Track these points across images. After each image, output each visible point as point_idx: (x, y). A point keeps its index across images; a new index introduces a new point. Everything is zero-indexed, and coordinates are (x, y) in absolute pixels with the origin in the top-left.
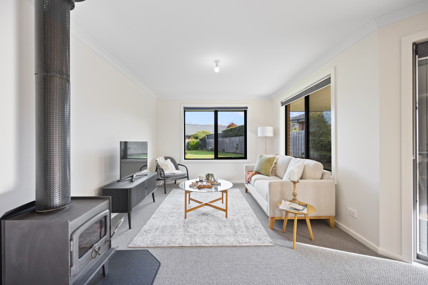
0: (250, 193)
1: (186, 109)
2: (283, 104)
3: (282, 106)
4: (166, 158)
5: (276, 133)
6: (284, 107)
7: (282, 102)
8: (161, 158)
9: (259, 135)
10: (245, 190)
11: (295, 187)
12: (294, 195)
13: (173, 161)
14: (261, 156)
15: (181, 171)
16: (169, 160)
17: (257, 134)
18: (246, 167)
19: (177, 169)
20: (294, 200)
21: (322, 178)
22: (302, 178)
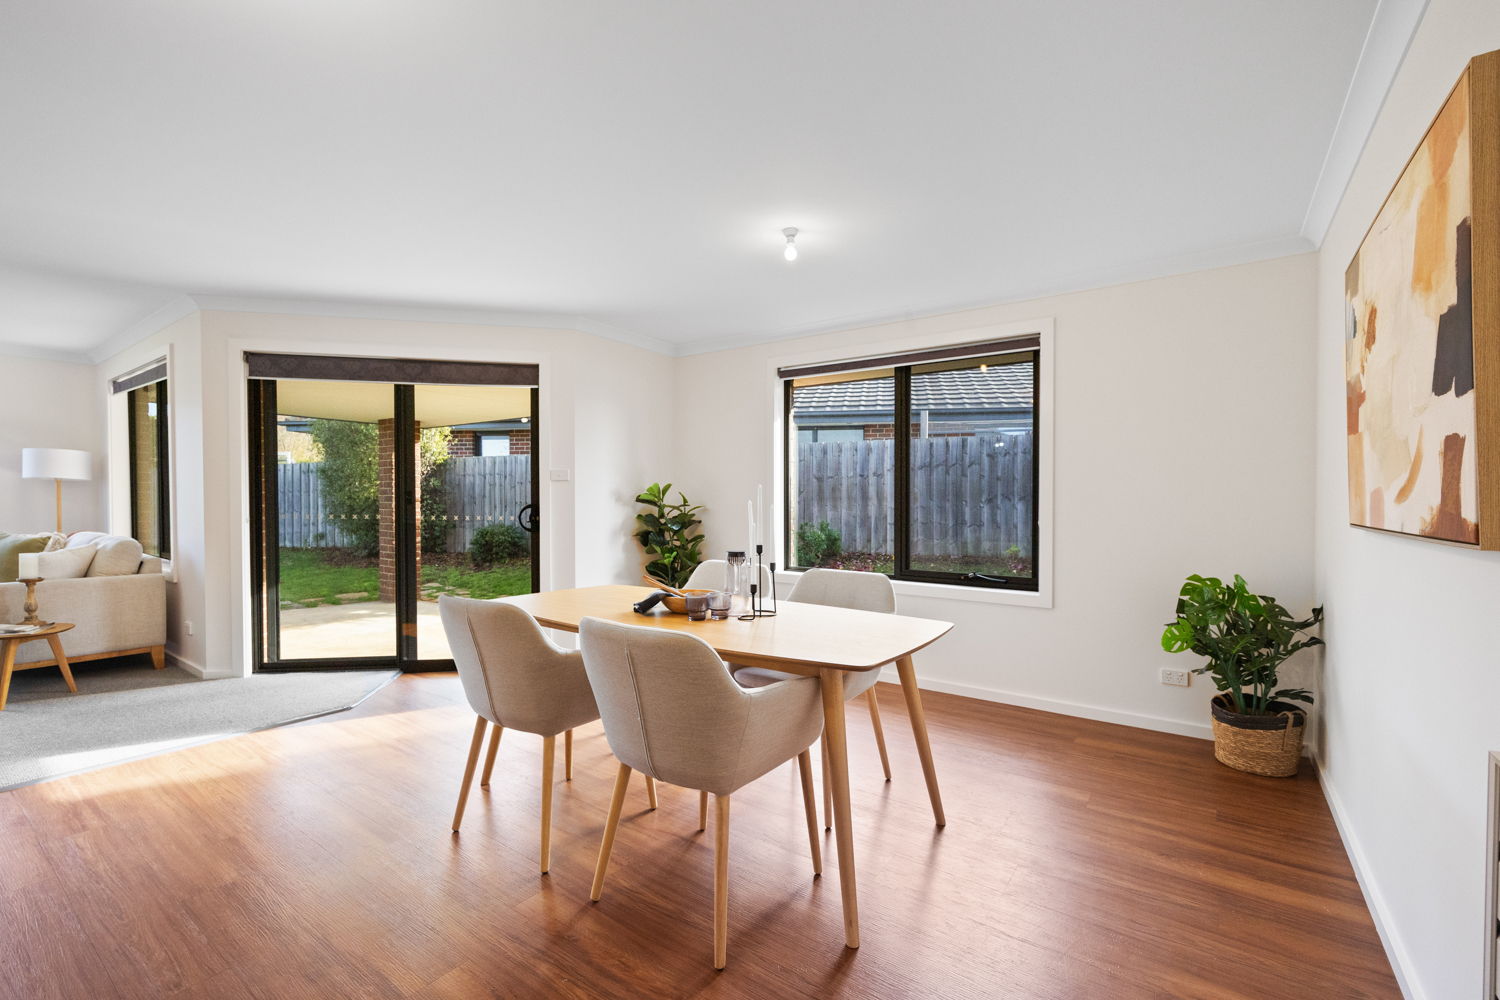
2: (118, 386)
3: (116, 391)
6: (123, 396)
7: (114, 383)
11: (31, 591)
12: (28, 611)
17: (20, 470)
20: (28, 620)
21: (138, 572)
22: (85, 576)
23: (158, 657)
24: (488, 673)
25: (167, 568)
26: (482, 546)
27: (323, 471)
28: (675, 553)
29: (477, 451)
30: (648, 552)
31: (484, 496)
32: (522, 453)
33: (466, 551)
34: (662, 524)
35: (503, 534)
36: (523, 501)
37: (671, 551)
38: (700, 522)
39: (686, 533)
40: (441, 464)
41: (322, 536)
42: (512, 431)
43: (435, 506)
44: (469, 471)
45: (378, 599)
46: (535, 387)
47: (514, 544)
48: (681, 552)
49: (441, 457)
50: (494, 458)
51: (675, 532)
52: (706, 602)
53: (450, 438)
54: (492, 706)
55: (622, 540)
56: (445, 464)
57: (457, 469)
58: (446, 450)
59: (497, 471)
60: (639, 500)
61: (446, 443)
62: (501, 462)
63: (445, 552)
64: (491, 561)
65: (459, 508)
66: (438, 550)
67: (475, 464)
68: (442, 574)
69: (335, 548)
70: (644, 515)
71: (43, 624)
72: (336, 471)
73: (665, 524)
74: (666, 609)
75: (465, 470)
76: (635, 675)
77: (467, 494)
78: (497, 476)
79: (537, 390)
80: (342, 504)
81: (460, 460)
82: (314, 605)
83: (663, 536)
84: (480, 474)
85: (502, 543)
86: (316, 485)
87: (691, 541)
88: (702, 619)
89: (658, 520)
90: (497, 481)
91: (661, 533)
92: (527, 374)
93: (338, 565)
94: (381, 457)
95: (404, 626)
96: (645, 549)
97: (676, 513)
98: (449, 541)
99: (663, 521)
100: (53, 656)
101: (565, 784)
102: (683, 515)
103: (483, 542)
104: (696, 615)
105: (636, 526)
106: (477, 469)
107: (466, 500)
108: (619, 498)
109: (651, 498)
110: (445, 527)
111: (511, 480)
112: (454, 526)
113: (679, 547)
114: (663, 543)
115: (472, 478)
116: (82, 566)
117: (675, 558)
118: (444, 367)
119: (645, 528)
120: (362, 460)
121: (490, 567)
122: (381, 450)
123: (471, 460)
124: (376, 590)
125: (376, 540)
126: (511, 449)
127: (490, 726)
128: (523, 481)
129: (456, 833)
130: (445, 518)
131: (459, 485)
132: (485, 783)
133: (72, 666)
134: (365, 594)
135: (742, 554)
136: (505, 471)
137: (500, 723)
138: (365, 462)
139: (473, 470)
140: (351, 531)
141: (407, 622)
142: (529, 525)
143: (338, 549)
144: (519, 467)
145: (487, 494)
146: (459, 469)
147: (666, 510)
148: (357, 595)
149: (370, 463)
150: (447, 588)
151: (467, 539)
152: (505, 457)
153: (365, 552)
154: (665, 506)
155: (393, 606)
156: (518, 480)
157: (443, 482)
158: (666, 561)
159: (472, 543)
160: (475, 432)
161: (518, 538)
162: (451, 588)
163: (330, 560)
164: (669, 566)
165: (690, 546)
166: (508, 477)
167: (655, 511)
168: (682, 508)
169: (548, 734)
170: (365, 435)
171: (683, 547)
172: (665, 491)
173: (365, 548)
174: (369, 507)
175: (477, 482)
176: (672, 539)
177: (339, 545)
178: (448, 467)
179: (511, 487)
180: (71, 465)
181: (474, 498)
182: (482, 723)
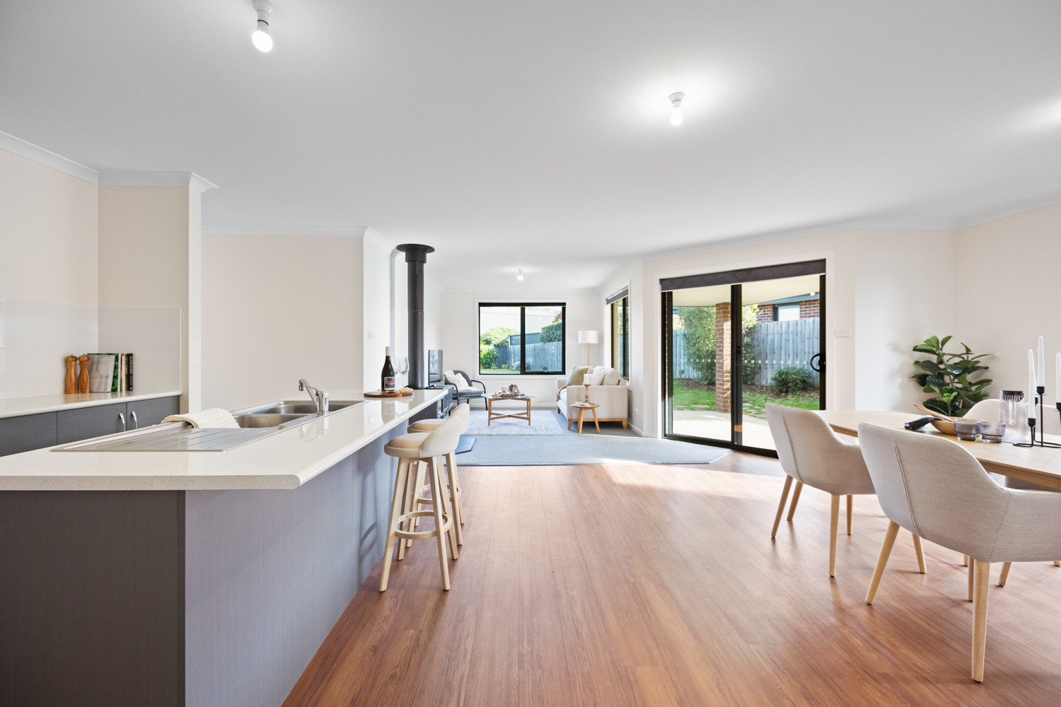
0: (562, 414)
1: (481, 305)
2: (608, 301)
3: (607, 304)
4: (456, 372)
5: (601, 338)
6: (609, 305)
7: (607, 300)
8: (449, 371)
9: (580, 342)
10: (557, 411)
11: (587, 390)
12: (587, 397)
13: (464, 375)
14: (575, 368)
15: (475, 388)
16: (460, 374)
17: (577, 340)
18: (558, 381)
19: (470, 385)
20: (586, 401)
21: (618, 384)
22: (601, 385)
23: (625, 424)
24: (795, 449)
25: (628, 384)
26: (779, 381)
27: (685, 335)
28: (955, 394)
29: (775, 318)
30: (925, 391)
31: (781, 348)
32: (809, 317)
33: (768, 384)
34: (941, 369)
35: (795, 374)
36: (811, 351)
37: (951, 391)
38: (987, 368)
39: (970, 377)
40: (751, 328)
41: (682, 372)
42: (802, 302)
43: (747, 355)
44: (770, 331)
45: (715, 410)
46: (823, 274)
47: (804, 382)
48: (963, 393)
49: (751, 323)
50: (788, 322)
51: (956, 376)
52: (978, 428)
53: (758, 310)
54: (797, 469)
55: (899, 380)
56: (754, 327)
57: (762, 332)
58: (755, 319)
59: (790, 330)
60: (915, 349)
61: (755, 314)
62: (794, 325)
63: (754, 384)
64: (787, 392)
65: (763, 356)
66: (749, 383)
67: (774, 327)
68: (753, 398)
69: (689, 379)
70: (921, 361)
71: (590, 403)
72: (691, 335)
73: (945, 369)
74: (936, 430)
75: (767, 331)
76: (901, 461)
77: (769, 347)
78: (791, 334)
79: (825, 276)
80: (694, 354)
81: (764, 325)
82: (682, 409)
83: (943, 379)
84: (778, 333)
85: (794, 380)
86: (680, 343)
87: (975, 384)
88: (973, 440)
89: (936, 365)
90: (791, 337)
91: (941, 376)
92: (817, 266)
93: (692, 389)
94: (717, 326)
95: (735, 426)
96: (922, 388)
97: (957, 360)
98: (757, 377)
99: (942, 366)
100: (593, 417)
101: (847, 536)
102: (965, 362)
103: (781, 379)
104: (964, 436)
105: (914, 370)
106: (776, 330)
107: (768, 350)
108: (895, 348)
109: (929, 348)
110: (754, 368)
111: (801, 337)
112: (760, 368)
113: (961, 389)
114: (942, 385)
115: (772, 336)
116: (600, 381)
117: (955, 397)
118: (760, 270)
119: (922, 371)
120: (705, 328)
121: (786, 396)
122: (717, 322)
123: (772, 324)
124: (713, 404)
125: (714, 375)
126: (801, 314)
127: (795, 482)
128: (811, 337)
129: (773, 538)
130: (753, 362)
131: (763, 341)
132: (790, 519)
133: (599, 422)
134: (707, 406)
135: (1020, 393)
136: (797, 330)
137: (802, 481)
138: (707, 329)
139: (773, 331)
140: (700, 370)
141: (737, 424)
142: (818, 368)
143: (692, 380)
144: (807, 327)
145: (783, 347)
146: (763, 331)
147: (945, 358)
148: (703, 406)
149: (709, 330)
150: (756, 407)
151: (768, 377)
152: (797, 321)
153: (706, 382)
154: (944, 354)
155: (729, 415)
156: (807, 336)
157: (753, 339)
158: (945, 399)
159: (772, 379)
160: (774, 305)
161: (807, 377)
162: (758, 407)
163: (688, 385)
164: (949, 404)
165: (974, 388)
166: (799, 334)
167: (934, 358)
168: (965, 356)
169: (835, 493)
170: (707, 313)
171: (965, 389)
172: (944, 342)
173: (706, 380)
174: (709, 355)
175: (776, 338)
176: (952, 381)
177: (691, 377)
178: (756, 329)
179: (801, 341)
180: (592, 337)
181: (774, 349)
182: (789, 480)
